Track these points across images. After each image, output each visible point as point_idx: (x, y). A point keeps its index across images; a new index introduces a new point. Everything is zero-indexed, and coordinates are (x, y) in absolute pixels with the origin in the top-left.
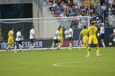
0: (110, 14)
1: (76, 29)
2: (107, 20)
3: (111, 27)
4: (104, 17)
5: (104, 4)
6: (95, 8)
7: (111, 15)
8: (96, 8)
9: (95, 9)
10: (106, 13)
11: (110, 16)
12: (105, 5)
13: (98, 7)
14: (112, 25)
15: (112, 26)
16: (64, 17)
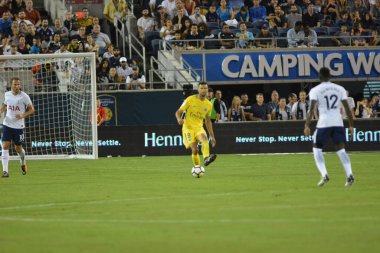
0: (164, 45)
1: (50, 95)
2: (156, 66)
3: (166, 89)
4: (144, 58)
5: (145, 12)
6: (115, 24)
7: (169, 48)
8: (120, 26)
9: (117, 30)
10: (154, 42)
11: (167, 54)
12: (149, 15)
13: (125, 22)
14: (171, 85)
15: (171, 87)
16: (14, 54)
